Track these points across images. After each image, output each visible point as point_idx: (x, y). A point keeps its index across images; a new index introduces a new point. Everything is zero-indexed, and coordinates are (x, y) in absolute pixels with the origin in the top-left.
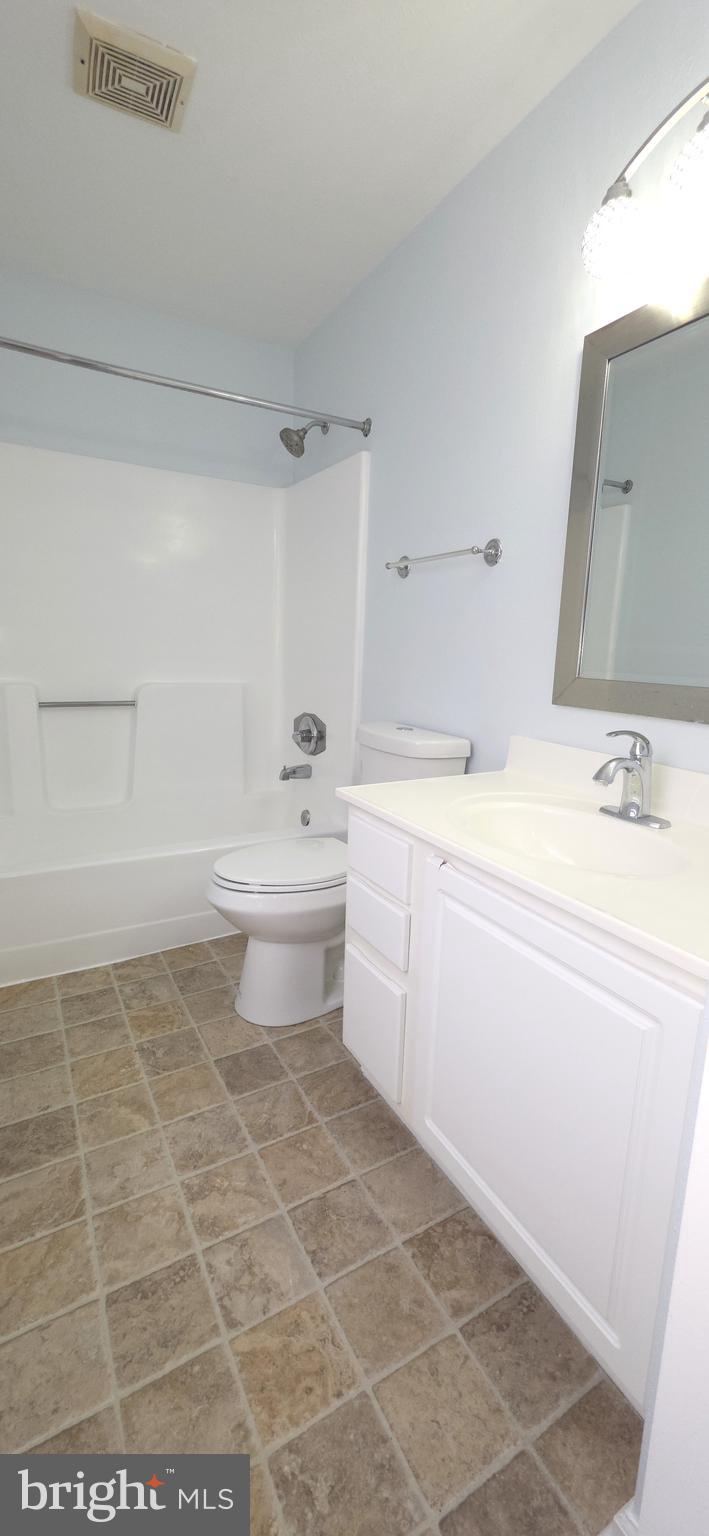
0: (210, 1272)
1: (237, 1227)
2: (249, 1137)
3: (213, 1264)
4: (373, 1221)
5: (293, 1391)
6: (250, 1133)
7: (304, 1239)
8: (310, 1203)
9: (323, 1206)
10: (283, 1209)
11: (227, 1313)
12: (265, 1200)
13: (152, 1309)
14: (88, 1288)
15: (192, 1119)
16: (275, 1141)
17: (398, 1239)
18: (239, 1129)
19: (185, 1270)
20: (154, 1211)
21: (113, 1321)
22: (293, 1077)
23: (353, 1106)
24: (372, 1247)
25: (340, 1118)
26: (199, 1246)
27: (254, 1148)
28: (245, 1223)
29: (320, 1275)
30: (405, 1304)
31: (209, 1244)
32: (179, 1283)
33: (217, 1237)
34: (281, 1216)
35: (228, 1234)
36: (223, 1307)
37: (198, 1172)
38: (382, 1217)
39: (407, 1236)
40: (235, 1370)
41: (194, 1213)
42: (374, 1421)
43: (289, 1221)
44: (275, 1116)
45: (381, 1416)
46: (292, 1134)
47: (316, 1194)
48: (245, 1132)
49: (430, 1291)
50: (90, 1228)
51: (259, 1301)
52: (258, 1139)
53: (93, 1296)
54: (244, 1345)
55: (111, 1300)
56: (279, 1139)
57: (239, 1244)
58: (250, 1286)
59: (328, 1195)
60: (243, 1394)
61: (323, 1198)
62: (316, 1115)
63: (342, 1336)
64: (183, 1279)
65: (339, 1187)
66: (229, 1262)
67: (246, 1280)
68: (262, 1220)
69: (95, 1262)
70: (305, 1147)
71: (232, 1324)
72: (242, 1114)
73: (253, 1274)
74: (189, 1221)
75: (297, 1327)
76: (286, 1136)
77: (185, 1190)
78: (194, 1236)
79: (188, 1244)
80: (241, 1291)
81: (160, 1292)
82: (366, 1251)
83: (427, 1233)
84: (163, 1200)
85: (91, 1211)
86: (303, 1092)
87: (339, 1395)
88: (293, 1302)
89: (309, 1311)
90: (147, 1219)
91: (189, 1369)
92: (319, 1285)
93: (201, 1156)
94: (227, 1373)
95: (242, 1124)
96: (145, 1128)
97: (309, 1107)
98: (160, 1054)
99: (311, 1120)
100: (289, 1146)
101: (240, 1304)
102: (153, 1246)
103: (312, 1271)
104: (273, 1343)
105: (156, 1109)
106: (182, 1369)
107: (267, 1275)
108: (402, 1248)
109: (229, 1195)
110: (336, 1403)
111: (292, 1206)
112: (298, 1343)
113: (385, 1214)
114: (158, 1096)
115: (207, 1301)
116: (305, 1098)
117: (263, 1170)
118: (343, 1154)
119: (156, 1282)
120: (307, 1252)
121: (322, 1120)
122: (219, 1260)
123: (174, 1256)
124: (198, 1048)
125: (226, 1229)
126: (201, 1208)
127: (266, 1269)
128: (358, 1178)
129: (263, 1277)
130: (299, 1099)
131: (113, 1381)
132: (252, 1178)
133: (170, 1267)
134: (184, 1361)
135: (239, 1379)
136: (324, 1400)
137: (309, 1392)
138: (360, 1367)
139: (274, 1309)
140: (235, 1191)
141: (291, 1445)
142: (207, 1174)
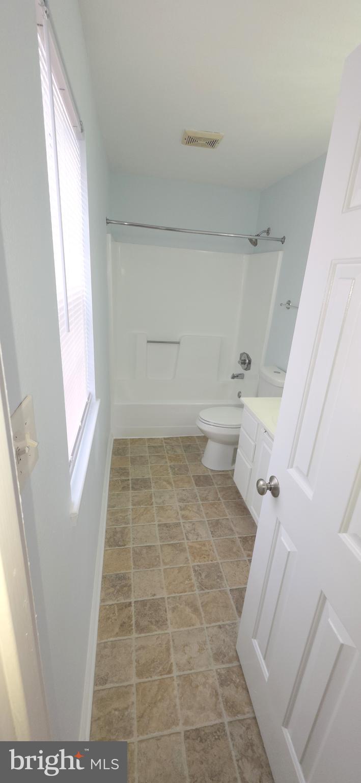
0: (184, 527)
1: (193, 520)
2: (199, 499)
4: (231, 530)
5: (201, 556)
7: (210, 528)
8: (214, 520)
9: (217, 522)
10: (206, 519)
11: (187, 537)
12: (201, 516)
13: (168, 530)
14: (153, 521)
15: (184, 490)
17: (237, 536)
18: (197, 496)
19: (177, 525)
20: (171, 510)
21: (159, 530)
22: (216, 486)
24: (229, 535)
25: (228, 502)
26: (182, 521)
27: (200, 502)
28: (195, 519)
29: (213, 537)
30: (235, 550)
31: (184, 521)
33: (187, 520)
34: (205, 521)
35: (190, 521)
36: (186, 535)
37: (184, 504)
38: (234, 529)
39: (239, 536)
40: (187, 548)
41: (181, 513)
42: (219, 568)
43: (207, 523)
44: (208, 495)
45: (221, 568)
46: (213, 502)
47: (216, 519)
48: (198, 498)
49: (243, 550)
50: (155, 509)
51: (196, 537)
52: (202, 500)
53: (155, 523)
54: (190, 544)
55: (159, 525)
56: (208, 502)
57: (193, 524)
58: (194, 533)
59: (220, 520)
60: (189, 553)
61: (218, 520)
62: (221, 499)
63: (215, 550)
64: (177, 527)
65: (223, 519)
66: (189, 527)
67: (193, 531)
68: (199, 520)
69: (155, 516)
70: (216, 506)
71: (188, 539)
72: (198, 493)
73: (195, 531)
74: (180, 515)
75: (204, 545)
76: (211, 502)
77: (180, 507)
78: (181, 518)
79: (179, 520)
80: (191, 533)
81: (171, 527)
82: (227, 536)
83: (246, 537)
84: (173, 508)
85: (155, 505)
86: (218, 491)
87: (212, 561)
88: (204, 540)
89: (208, 543)
90: (169, 511)
92: (212, 539)
93: (185, 500)
94: (185, 548)
95: (198, 495)
96: (170, 489)
97: (219, 496)
98: (176, 469)
99: (219, 500)
100: (211, 505)
101: (190, 536)
102: (170, 517)
103: (211, 536)
104: (198, 546)
105: (174, 485)
106: (175, 544)
108: (237, 538)
109: (192, 512)
110: (211, 562)
111: (208, 519)
112: (204, 548)
113: (236, 529)
114: (174, 481)
115: (182, 533)
116: (218, 493)
117: (202, 508)
118: (227, 511)
119: (170, 525)
120: (210, 531)
121: (222, 501)
122: (187, 525)
123: (175, 521)
124: (188, 471)
125: (189, 519)
126: (183, 512)
128: (229, 518)
129: (198, 532)
130: (217, 493)
131: (159, 540)
132: (198, 509)
133: (174, 523)
134: (175, 542)
135: (188, 550)
136: (208, 561)
137: (205, 558)
138: (218, 558)
139: (199, 540)
140: (193, 511)
141: (198, 566)
142: (186, 505)
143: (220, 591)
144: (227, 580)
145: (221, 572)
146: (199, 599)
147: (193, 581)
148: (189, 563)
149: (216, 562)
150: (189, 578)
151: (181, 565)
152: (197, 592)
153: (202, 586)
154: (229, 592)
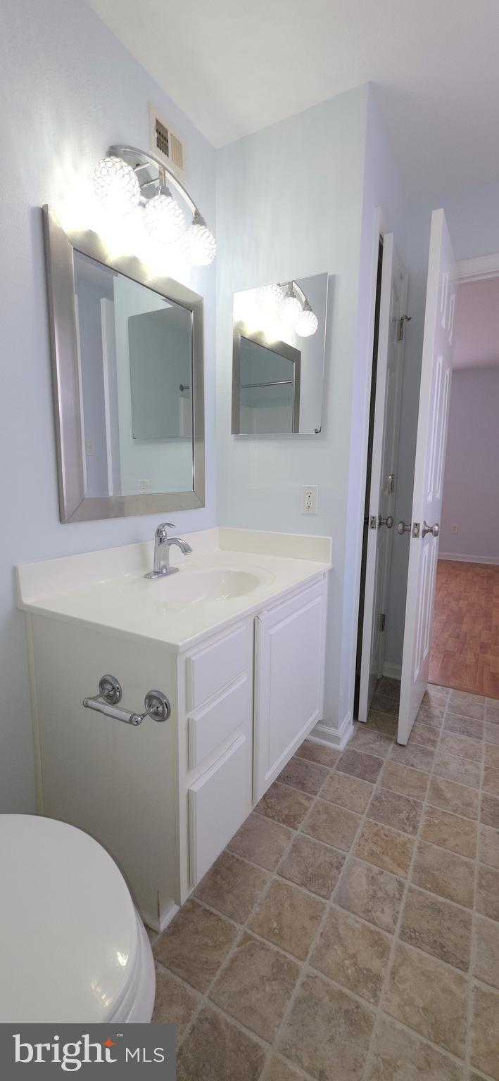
0: (397, 918)
1: (363, 924)
2: (299, 982)
3: (392, 921)
4: (296, 849)
5: (392, 841)
6: (294, 986)
7: (335, 878)
8: (313, 890)
9: (308, 881)
10: (330, 904)
12: (334, 920)
16: (287, 955)
17: (296, 833)
18: (299, 1001)
19: (411, 935)
20: (410, 1002)
21: (468, 952)
22: (202, 1000)
23: (211, 914)
24: (310, 842)
25: (231, 917)
26: (394, 940)
27: (305, 967)
28: (357, 922)
29: (344, 858)
30: (324, 817)
31: (387, 934)
32: (418, 932)
33: (379, 933)
34: (334, 901)
35: (372, 927)
36: (401, 896)
37: (358, 998)
38: (290, 846)
39: (292, 830)
40: (411, 868)
41: (383, 967)
43: (333, 895)
44: (262, 978)
46: (270, 944)
47: (305, 891)
48: (296, 992)
49: (310, 810)
51: (381, 879)
52: (293, 971)
54: (400, 871)
55: (463, 965)
56: (282, 952)
57: (369, 914)
58: (380, 888)
59: (299, 882)
60: (413, 859)
61: (303, 884)
62: (238, 939)
63: (358, 834)
64: (415, 931)
65: (289, 880)
66: (383, 911)
67: (380, 894)
68: (347, 912)
70: (275, 925)
71: (401, 884)
72: (281, 1015)
73: (375, 892)
74: (390, 964)
75: (372, 854)
76: (276, 948)
77: (378, 993)
78: (393, 950)
80: (386, 892)
81: (431, 938)
82: (315, 844)
83: (283, 823)
84: (399, 1005)
86: (219, 973)
87: (376, 825)
88: (366, 862)
89: (362, 853)
90: (419, 1002)
91: (432, 888)
92: (349, 856)
93: (347, 1012)
94: (415, 871)
95: (290, 1004)
97: (234, 950)
99: (247, 938)
100: (282, 938)
101: (391, 887)
102: (423, 974)
103: (345, 863)
104: (387, 859)
106: (437, 892)
107: (368, 885)
108: (300, 829)
109: (351, 951)
110: (379, 824)
111: (324, 901)
112: (378, 850)
113: (287, 847)
115: (407, 906)
116: (225, 964)
117: (317, 941)
118: (261, 894)
119: (432, 947)
120: (340, 872)
121: (240, 929)
122: (386, 918)
123: (414, 952)
125: (371, 932)
126: (376, 965)
127: (366, 887)
128: (275, 872)
129: (371, 886)
130: (230, 968)
132: (328, 946)
133: (419, 947)
134: (433, 895)
135: (412, 864)
136: (383, 828)
137: (385, 835)
138: (361, 823)
139: (376, 869)
140: (345, 948)
141: (405, 831)
142: (353, 987)
143: (390, 789)
144: (371, 793)
145: (373, 804)
146: (426, 796)
147: (426, 818)
148: (420, 843)
149: (371, 820)
150: (429, 824)
151: (435, 847)
152: (425, 804)
153: (415, 806)
154: (378, 781)
